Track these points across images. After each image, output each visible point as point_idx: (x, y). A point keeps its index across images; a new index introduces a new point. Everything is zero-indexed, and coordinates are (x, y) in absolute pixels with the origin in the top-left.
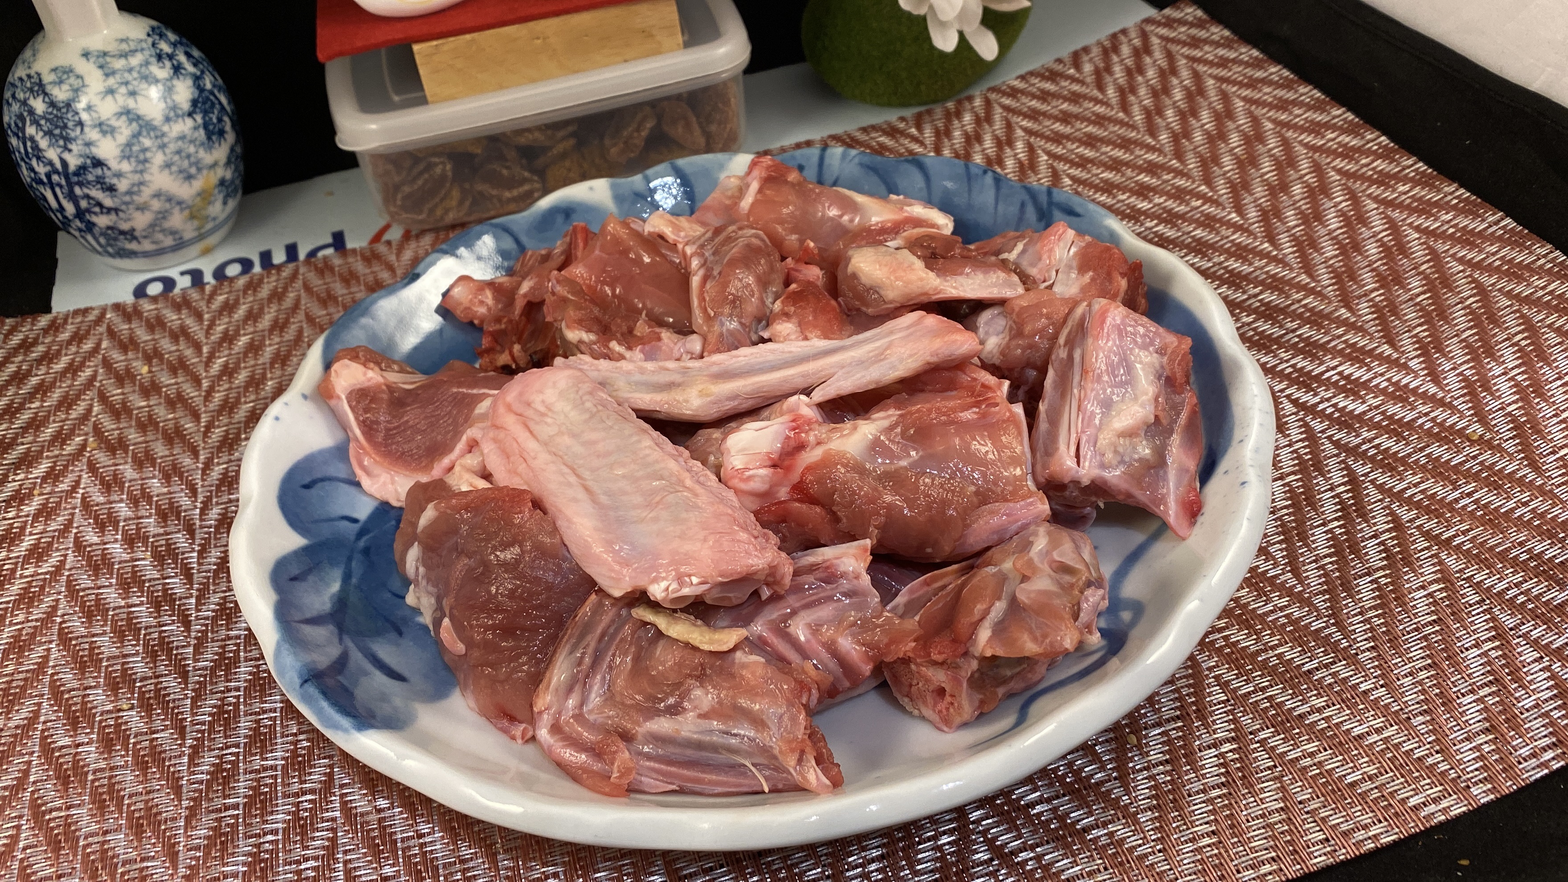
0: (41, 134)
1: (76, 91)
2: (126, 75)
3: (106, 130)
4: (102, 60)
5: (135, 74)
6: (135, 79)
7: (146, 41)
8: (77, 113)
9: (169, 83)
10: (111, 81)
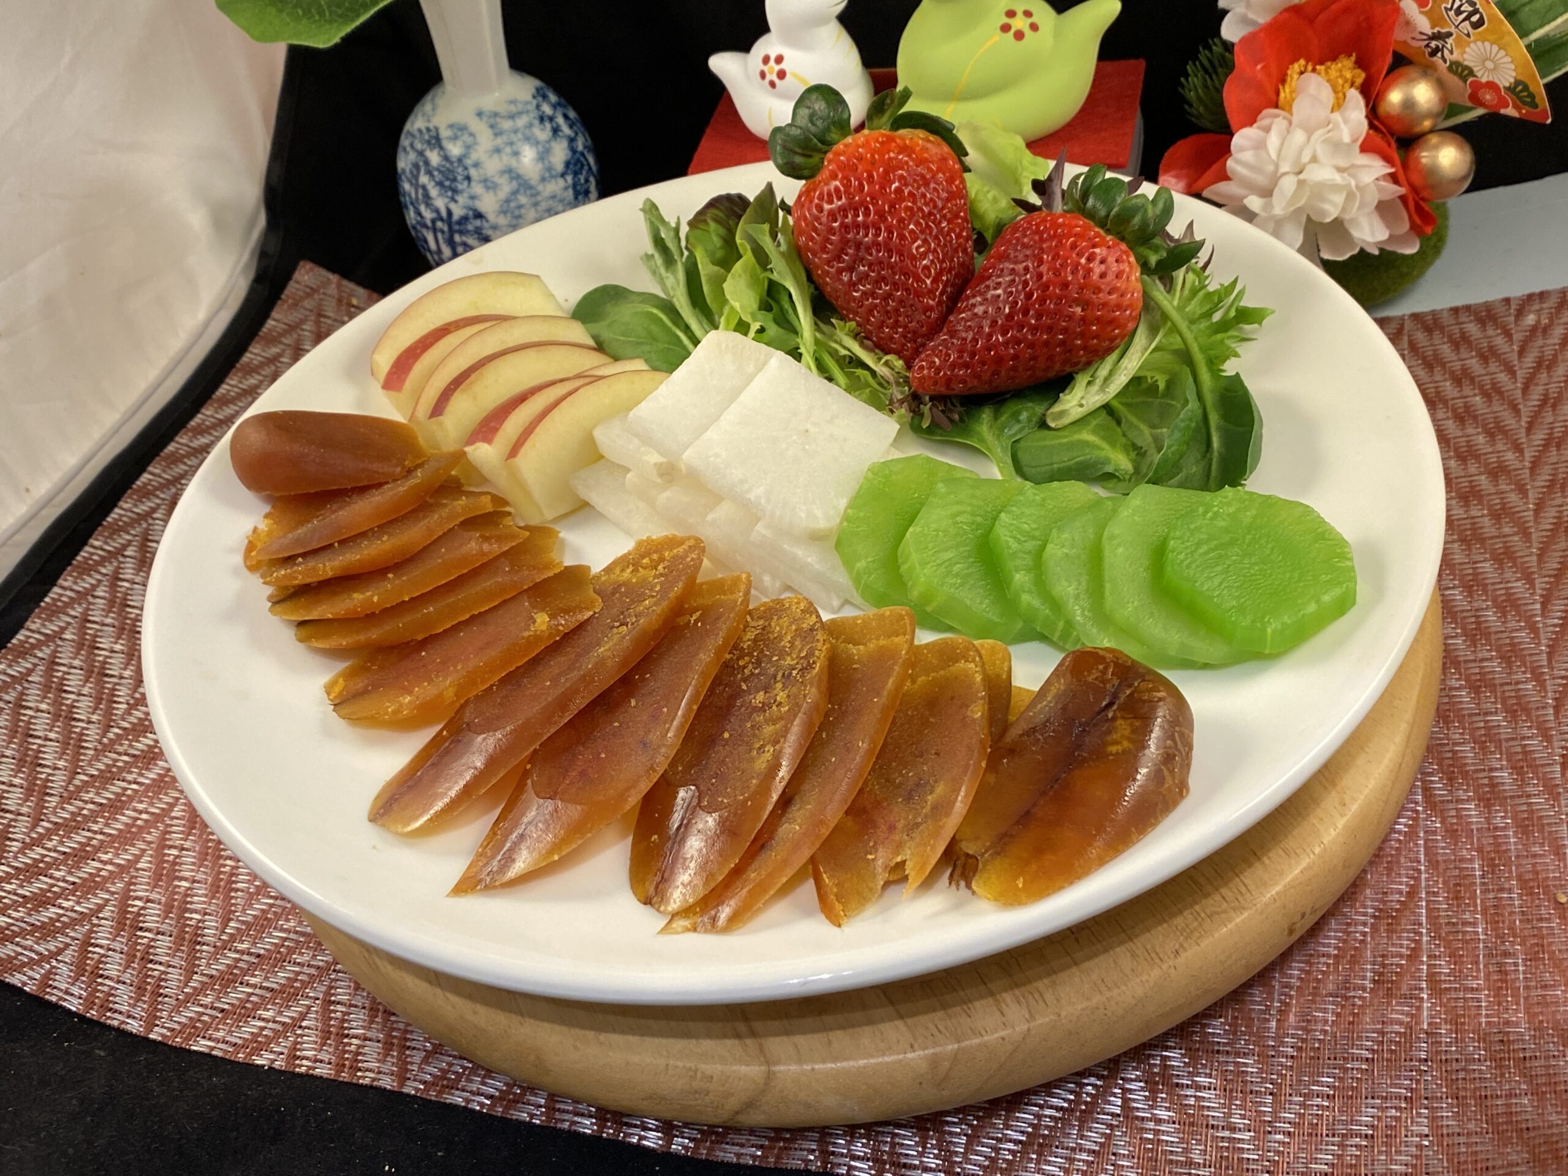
0: (433, 183)
1: (468, 147)
2: (512, 135)
3: (489, 184)
4: (492, 119)
5: (520, 136)
6: (519, 140)
7: (530, 103)
8: (466, 168)
9: (547, 145)
10: (499, 141)
